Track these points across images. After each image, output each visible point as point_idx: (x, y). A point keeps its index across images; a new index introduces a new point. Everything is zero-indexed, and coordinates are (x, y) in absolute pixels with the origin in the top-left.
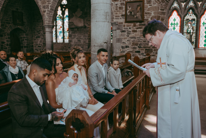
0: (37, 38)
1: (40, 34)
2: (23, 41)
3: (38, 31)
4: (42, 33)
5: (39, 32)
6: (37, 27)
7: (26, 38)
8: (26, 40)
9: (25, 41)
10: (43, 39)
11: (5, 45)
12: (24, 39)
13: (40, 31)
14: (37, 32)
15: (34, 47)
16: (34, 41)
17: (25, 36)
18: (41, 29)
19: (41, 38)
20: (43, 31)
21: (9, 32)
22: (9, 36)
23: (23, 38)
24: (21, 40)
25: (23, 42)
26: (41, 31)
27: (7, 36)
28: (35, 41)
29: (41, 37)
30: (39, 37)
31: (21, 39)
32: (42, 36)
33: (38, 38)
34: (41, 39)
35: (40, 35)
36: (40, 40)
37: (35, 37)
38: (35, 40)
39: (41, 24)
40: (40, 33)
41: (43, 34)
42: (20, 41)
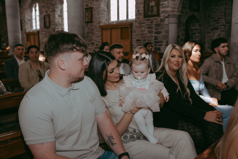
0: (212, 29)
1: (218, 25)
2: (194, 35)
3: (216, 19)
4: (224, 21)
5: (218, 21)
6: (215, 13)
7: (199, 31)
8: (198, 33)
9: (197, 35)
10: (223, 31)
11: (179, 40)
12: (196, 32)
13: (220, 20)
14: (214, 21)
15: (206, 44)
16: (207, 35)
17: (198, 27)
18: (222, 16)
19: (219, 30)
20: (224, 19)
21: (185, 20)
22: (184, 27)
23: (194, 31)
24: (192, 34)
25: (194, 37)
26: (221, 18)
27: (182, 27)
28: (209, 35)
29: (221, 29)
30: (217, 29)
31: (190, 33)
32: (223, 27)
33: (215, 31)
34: (221, 31)
35: (220, 25)
36: (218, 33)
37: (210, 29)
38: (209, 33)
39: (222, 9)
40: (219, 23)
41: (224, 24)
42: (190, 35)
